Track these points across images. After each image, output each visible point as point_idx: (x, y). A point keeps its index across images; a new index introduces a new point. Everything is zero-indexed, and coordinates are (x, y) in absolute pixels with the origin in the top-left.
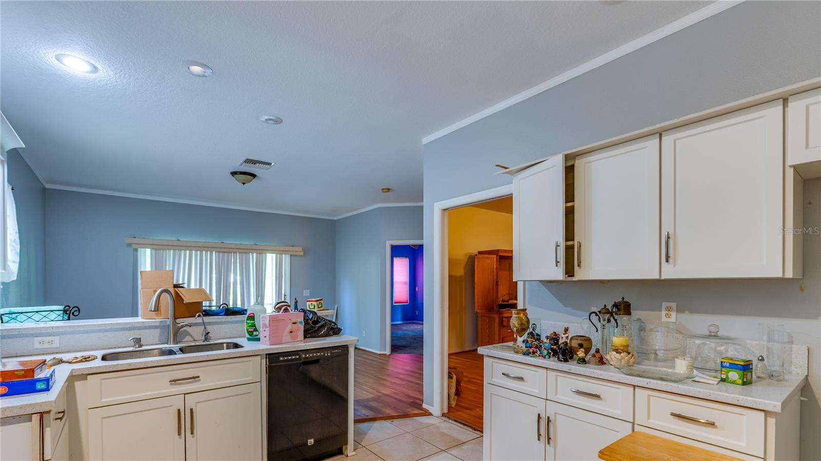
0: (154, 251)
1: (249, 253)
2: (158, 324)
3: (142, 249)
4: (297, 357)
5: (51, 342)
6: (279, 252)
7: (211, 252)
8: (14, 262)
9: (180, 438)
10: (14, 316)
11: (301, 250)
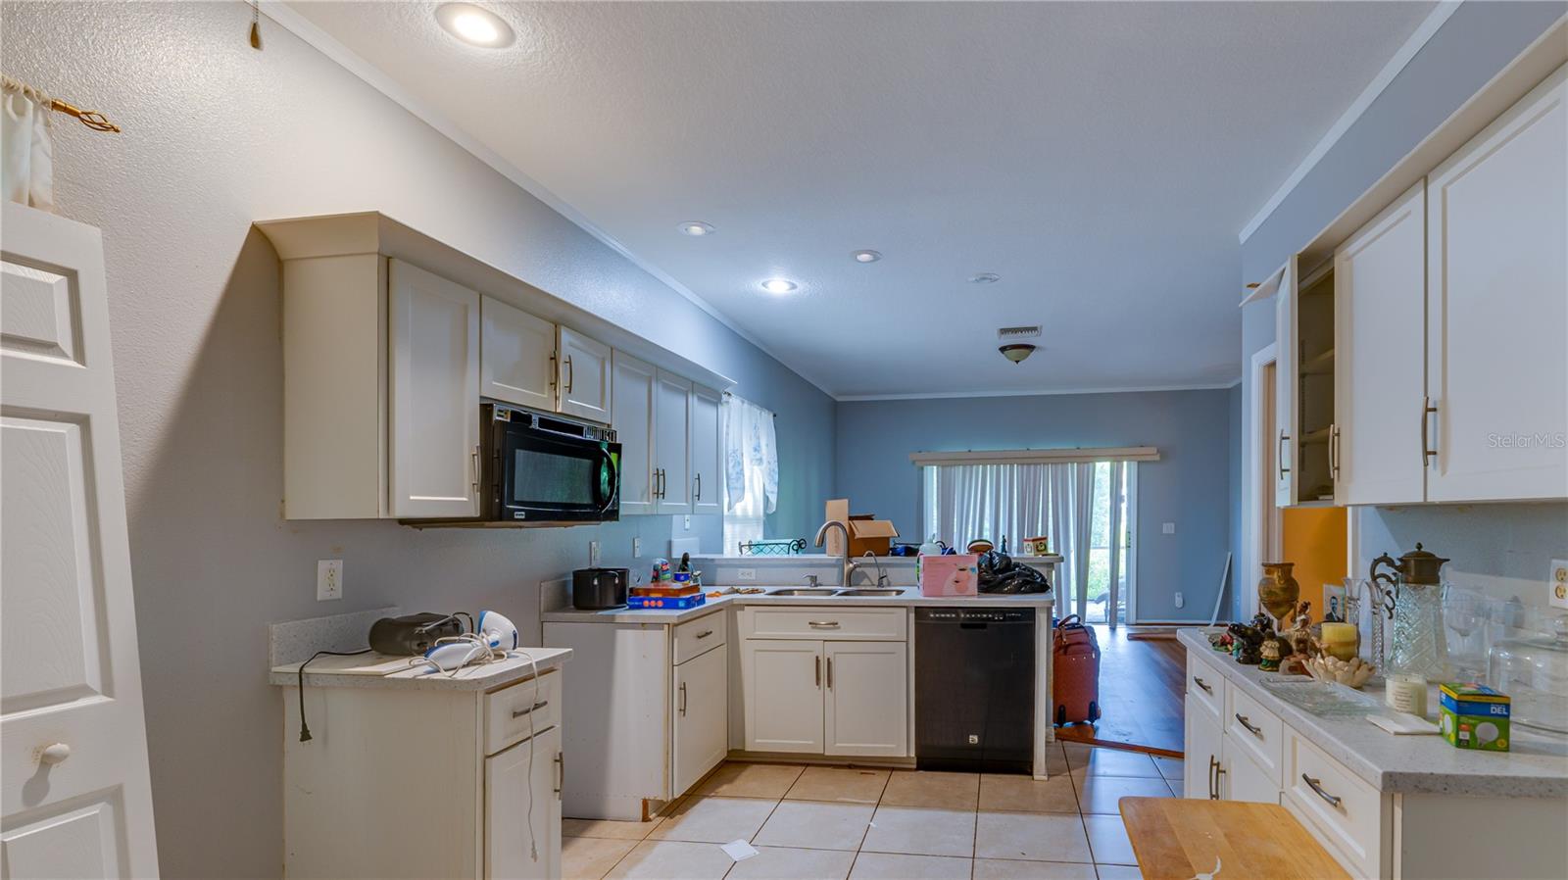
0: (940, 469)
1: (1067, 463)
2: (834, 562)
3: (929, 467)
4: (953, 616)
5: (750, 574)
6: (1117, 459)
7: (1012, 465)
8: (772, 492)
9: (820, 688)
10: (761, 547)
11: (1155, 452)
